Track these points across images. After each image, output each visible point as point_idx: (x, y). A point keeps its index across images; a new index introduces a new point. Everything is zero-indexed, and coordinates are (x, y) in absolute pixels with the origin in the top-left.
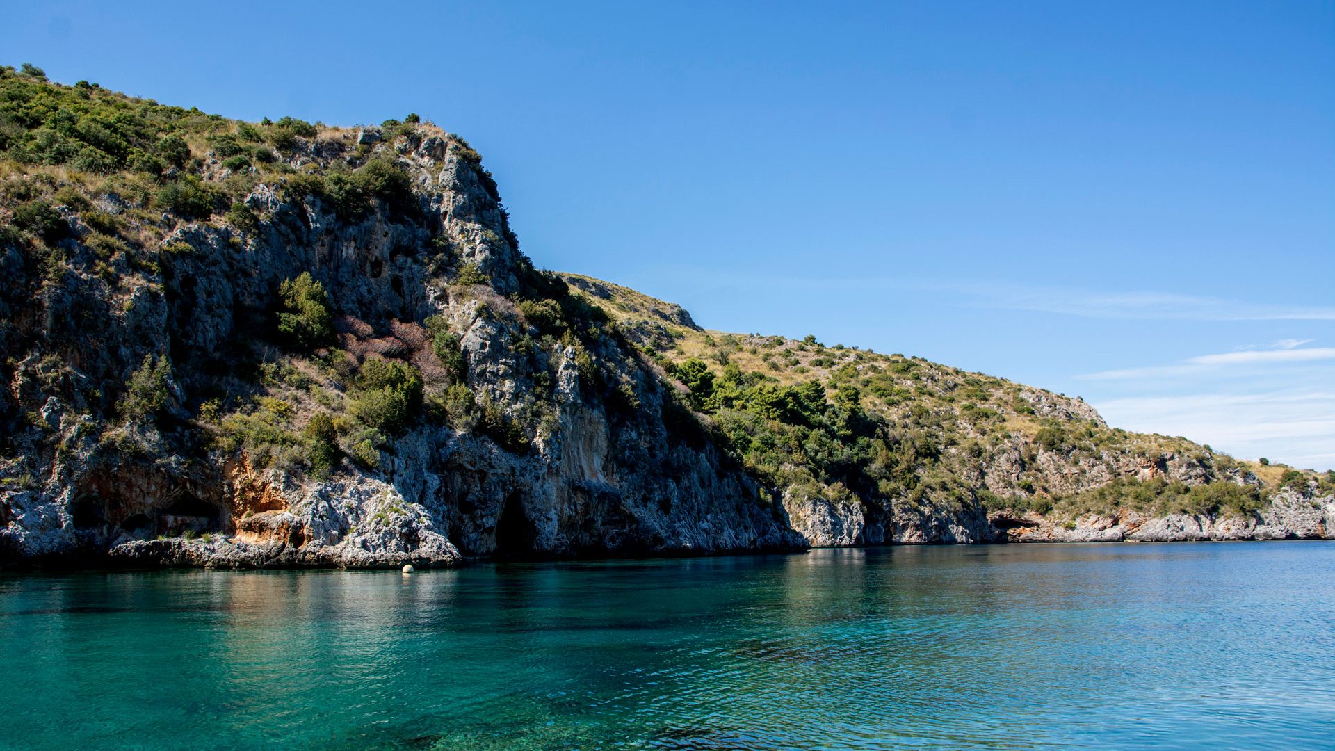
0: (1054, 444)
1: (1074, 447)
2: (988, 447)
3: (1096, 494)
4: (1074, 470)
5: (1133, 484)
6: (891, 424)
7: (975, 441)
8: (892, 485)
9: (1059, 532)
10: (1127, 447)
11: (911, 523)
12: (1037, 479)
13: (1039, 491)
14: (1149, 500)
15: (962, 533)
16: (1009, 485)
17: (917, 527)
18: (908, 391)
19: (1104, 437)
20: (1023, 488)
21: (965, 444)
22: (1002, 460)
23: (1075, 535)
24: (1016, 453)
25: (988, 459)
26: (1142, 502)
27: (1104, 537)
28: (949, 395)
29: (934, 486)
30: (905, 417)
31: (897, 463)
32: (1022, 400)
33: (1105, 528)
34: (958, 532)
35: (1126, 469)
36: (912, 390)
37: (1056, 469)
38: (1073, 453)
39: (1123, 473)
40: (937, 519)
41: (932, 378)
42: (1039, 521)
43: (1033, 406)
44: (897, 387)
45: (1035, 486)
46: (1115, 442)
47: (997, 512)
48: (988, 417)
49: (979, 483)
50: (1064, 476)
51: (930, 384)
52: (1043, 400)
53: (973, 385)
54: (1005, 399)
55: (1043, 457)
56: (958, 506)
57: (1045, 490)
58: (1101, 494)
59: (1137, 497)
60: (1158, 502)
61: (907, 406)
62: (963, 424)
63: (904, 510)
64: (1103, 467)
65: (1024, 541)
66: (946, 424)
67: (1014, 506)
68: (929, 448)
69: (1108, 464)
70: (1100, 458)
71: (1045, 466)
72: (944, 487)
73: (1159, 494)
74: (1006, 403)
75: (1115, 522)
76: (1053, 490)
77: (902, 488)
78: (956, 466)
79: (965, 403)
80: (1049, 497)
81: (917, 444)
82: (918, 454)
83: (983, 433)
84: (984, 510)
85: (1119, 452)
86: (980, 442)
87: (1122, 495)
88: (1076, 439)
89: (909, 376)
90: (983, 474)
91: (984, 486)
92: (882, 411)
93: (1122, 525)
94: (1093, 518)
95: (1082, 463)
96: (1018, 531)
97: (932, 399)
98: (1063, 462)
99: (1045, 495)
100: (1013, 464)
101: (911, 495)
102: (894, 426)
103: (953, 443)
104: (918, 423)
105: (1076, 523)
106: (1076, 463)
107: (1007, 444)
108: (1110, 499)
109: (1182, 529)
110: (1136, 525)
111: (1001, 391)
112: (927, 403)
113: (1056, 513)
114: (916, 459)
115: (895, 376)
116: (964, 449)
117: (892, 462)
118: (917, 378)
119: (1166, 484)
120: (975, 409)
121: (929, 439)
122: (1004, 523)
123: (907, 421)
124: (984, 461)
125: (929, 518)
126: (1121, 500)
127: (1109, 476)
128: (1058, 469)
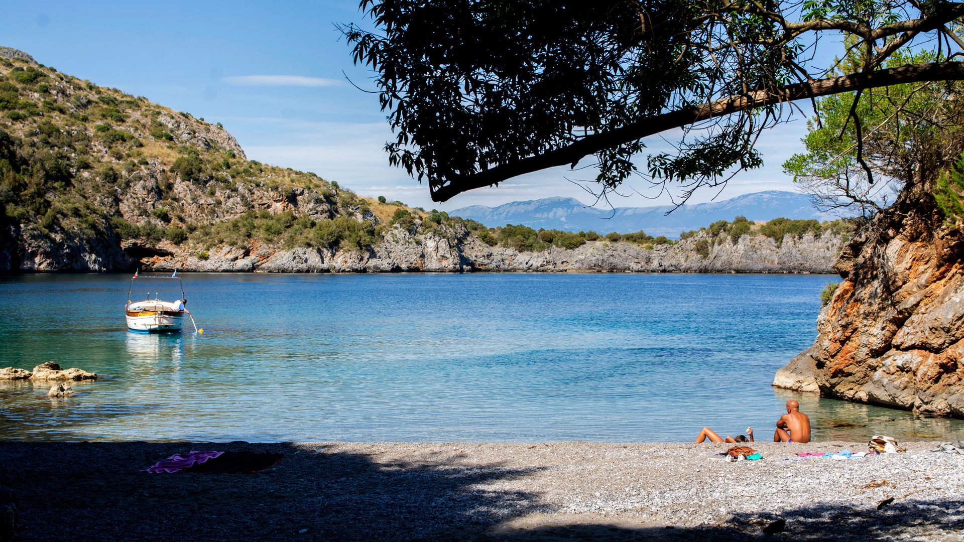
0: (192, 173)
1: (212, 178)
2: (124, 173)
3: (230, 225)
4: (210, 200)
5: (265, 216)
6: (17, 142)
7: (110, 165)
8: (20, 209)
9: (193, 262)
10: (262, 180)
11: (41, 250)
12: (173, 209)
13: (175, 221)
14: (279, 233)
15: (95, 262)
16: (144, 213)
17: (47, 255)
18: (35, 105)
19: (241, 169)
20: (159, 216)
21: (101, 169)
22: (138, 187)
23: (208, 265)
24: (153, 181)
25: (123, 185)
26: (272, 234)
27: (235, 268)
28: (82, 113)
29: (65, 212)
30: (33, 134)
31: (25, 186)
32: (161, 125)
33: (237, 258)
34: (91, 259)
35: (260, 202)
36: (40, 105)
37: (193, 199)
38: (210, 183)
39: (257, 206)
40: (69, 247)
41: (63, 92)
42: (173, 251)
43: (172, 131)
44: (22, 100)
45: (171, 215)
46: (251, 175)
47: (132, 241)
48: (124, 140)
49: (113, 210)
50: (200, 206)
51: (60, 98)
52: (183, 126)
53: (108, 104)
54: (143, 121)
55: (181, 187)
56: (91, 233)
57: (181, 219)
58: (235, 225)
59: (268, 229)
60: (286, 235)
61: (35, 122)
62: (98, 146)
63: (33, 237)
64: (239, 199)
65: (158, 270)
66: (79, 146)
67: (149, 235)
68: (60, 171)
69: (243, 197)
70: (236, 190)
71: (181, 195)
72: (76, 213)
73: (288, 227)
74: (144, 126)
75: (247, 254)
76: (188, 220)
77: (32, 213)
78: (89, 191)
79: (100, 123)
80: (184, 227)
81: (47, 165)
82: (48, 177)
83: (119, 158)
84: (118, 238)
85: (254, 185)
86: (116, 167)
87: (254, 227)
88: (214, 169)
89: (37, 87)
90: (117, 201)
91: (119, 213)
92: (6, 126)
93: (253, 257)
94: (226, 248)
95: (218, 194)
96: (151, 260)
97: (62, 116)
98: (199, 192)
99: (181, 224)
100: (149, 192)
101: (41, 221)
102: (21, 145)
103: (86, 166)
104: (48, 143)
105: (210, 253)
106: (212, 194)
107: (144, 170)
108: (243, 230)
109: (306, 261)
110: (266, 257)
111: (139, 113)
112: (57, 120)
113: (191, 243)
114: (46, 182)
115: (19, 86)
116: (98, 174)
117: (20, 185)
118: (45, 91)
119: (295, 218)
120: (111, 131)
121: (60, 161)
122: (139, 252)
123: (35, 139)
124: (120, 186)
125: (61, 245)
126: (253, 232)
127: (243, 208)
128: (195, 199)
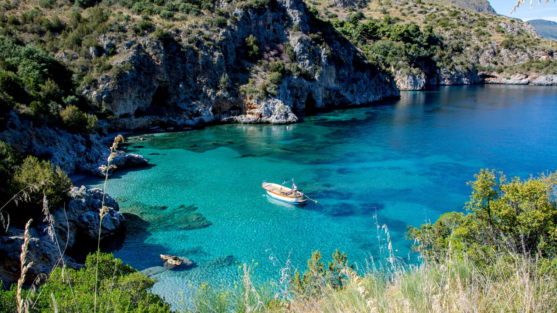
0: (508, 46)
1: (516, 47)
2: (482, 47)
3: (521, 65)
4: (515, 56)
5: (538, 62)
6: (445, 39)
7: (477, 45)
8: (441, 64)
9: (504, 80)
10: (538, 47)
11: (447, 78)
12: (499, 60)
13: (499, 64)
14: (542, 68)
15: (466, 81)
16: (488, 62)
17: (449, 79)
18: (454, 24)
19: (530, 43)
20: (493, 63)
21: (473, 46)
22: (486, 53)
23: (510, 81)
24: (492, 50)
25: (481, 52)
26: (539, 69)
27: (521, 83)
28: (471, 25)
29: (458, 63)
30: (451, 35)
31: (444, 55)
32: (500, 27)
33: (522, 79)
34: (465, 80)
35: (536, 56)
36: (456, 24)
37: (507, 56)
38: (515, 49)
39: (534, 57)
40: (457, 76)
41: (465, 18)
42: (497, 76)
43: (504, 29)
44: (450, 23)
45: (498, 62)
46: (534, 45)
47: (482, 72)
48: (484, 34)
49: (476, 61)
50: (510, 59)
51: (463, 20)
52: (509, 26)
53: (481, 20)
54: (493, 26)
55: (503, 51)
56: (466, 71)
57: (502, 64)
58: (524, 66)
59: (537, 67)
60: (545, 69)
61: (453, 30)
62: (474, 37)
63: (445, 73)
64: (527, 55)
65: (491, 83)
66: (467, 38)
67: (489, 70)
68: (458, 48)
69: (529, 54)
70: (526, 52)
71: (503, 55)
72: (462, 64)
73: (547, 66)
74: (493, 28)
75: (527, 77)
76: (505, 64)
77: (445, 65)
78: (468, 55)
79: (476, 28)
80: (503, 66)
81: (454, 47)
82: (454, 50)
83: (481, 41)
84: (477, 71)
85: (534, 49)
86: (479, 45)
87: (532, 66)
88: (518, 44)
89: (456, 17)
90: (478, 58)
91: (478, 62)
92: (443, 33)
93: (529, 78)
94: (518, 75)
95: (518, 53)
96: (489, 79)
97: (463, 27)
98: (511, 53)
99: (501, 66)
100: (490, 54)
101: (448, 67)
102: (446, 40)
103: (468, 45)
104: (456, 38)
105: (511, 77)
106: (516, 53)
107: (490, 46)
108: (526, 68)
109: (552, 80)
110: (535, 78)
111: (493, 23)
112: (461, 29)
113: (504, 73)
114: (452, 53)
115: (450, 18)
116: (472, 48)
117: (442, 55)
118: (459, 18)
119: (551, 62)
120: (480, 31)
121: (459, 44)
122: (484, 76)
123: (452, 37)
124: (480, 52)
125: (454, 76)
126: (531, 69)
127: (528, 59)
128: (508, 56)
